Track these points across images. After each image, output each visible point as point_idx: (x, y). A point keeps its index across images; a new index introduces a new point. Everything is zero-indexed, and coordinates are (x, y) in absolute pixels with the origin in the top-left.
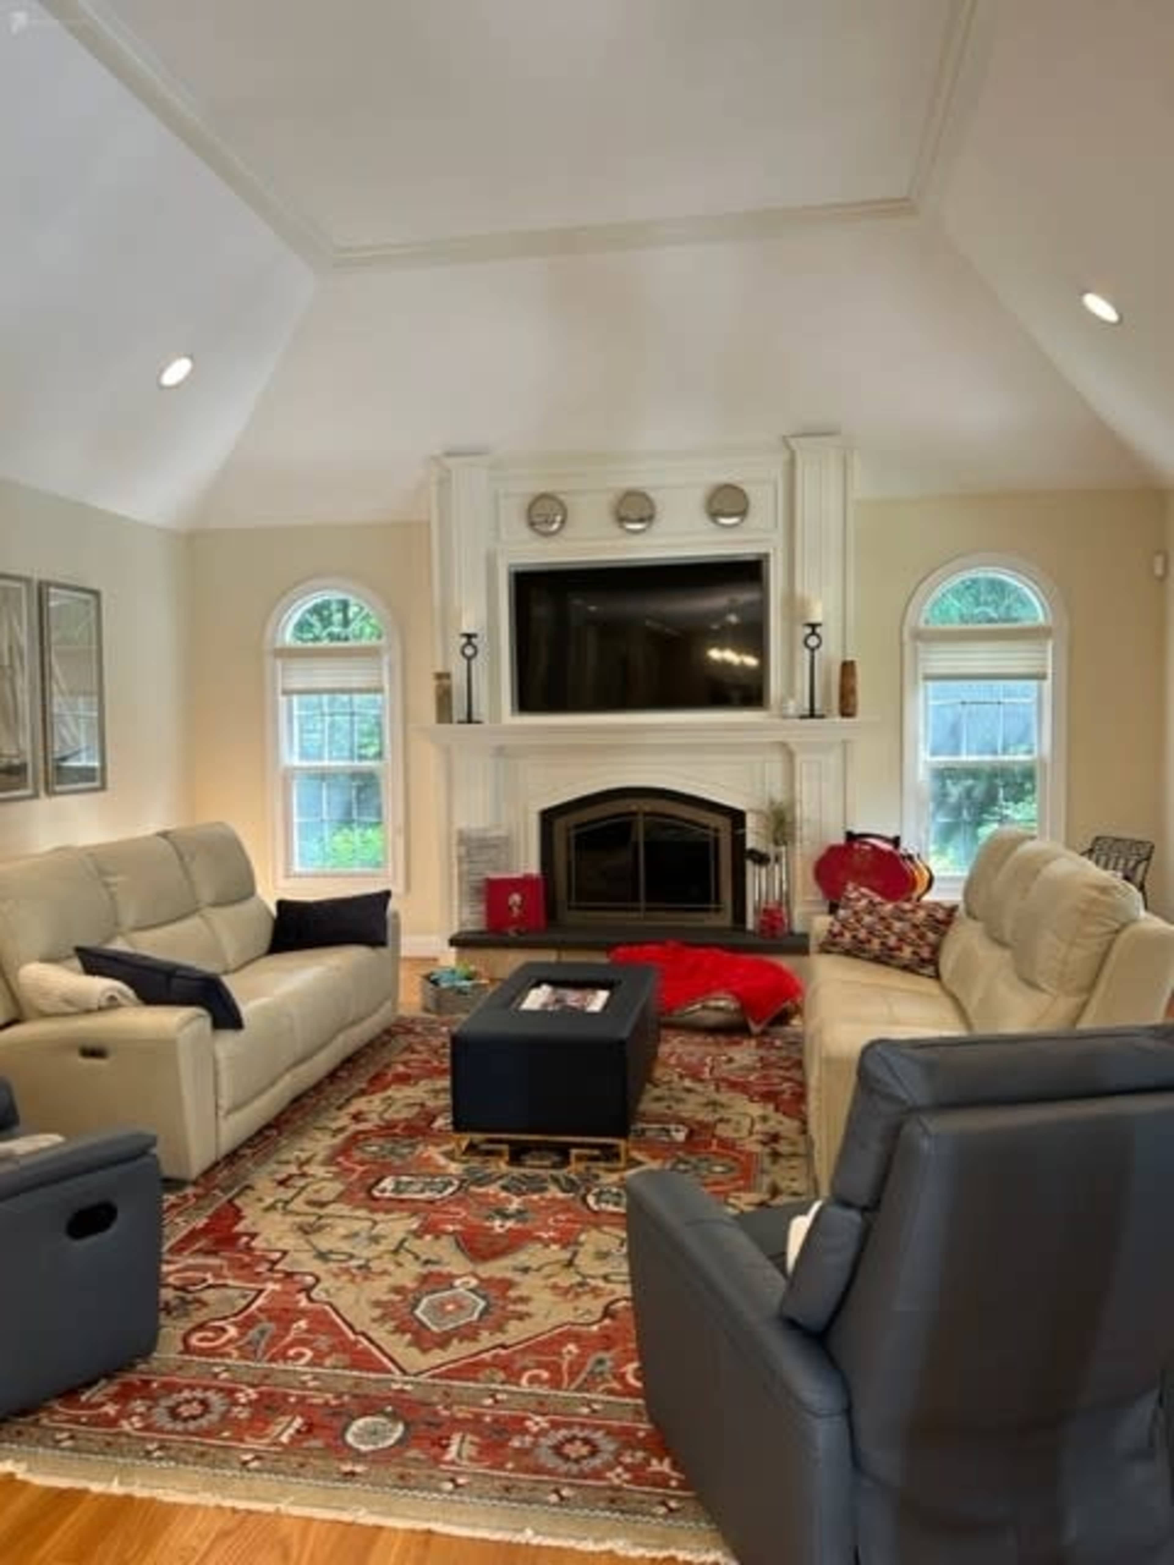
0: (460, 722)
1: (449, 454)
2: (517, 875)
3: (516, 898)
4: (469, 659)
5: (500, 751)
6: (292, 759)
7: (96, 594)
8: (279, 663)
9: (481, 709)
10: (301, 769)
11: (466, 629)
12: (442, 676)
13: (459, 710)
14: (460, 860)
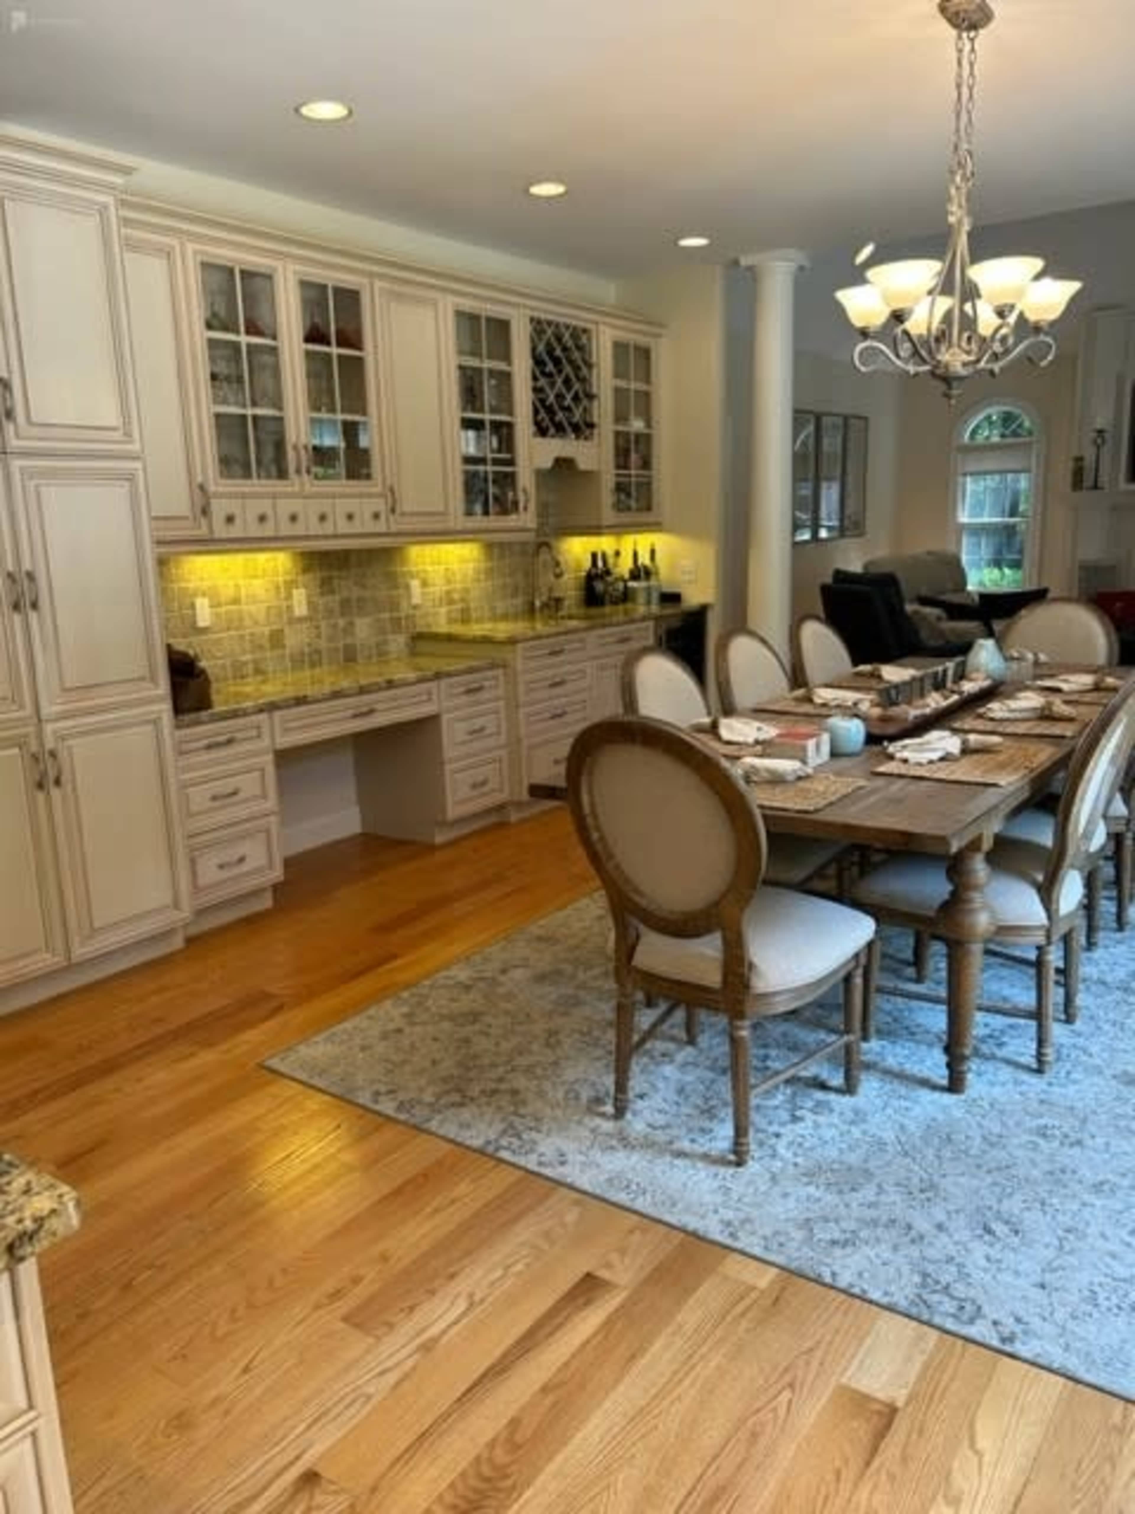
0: (1088, 489)
1: (1100, 309)
2: (1118, 590)
3: (1118, 605)
4: (1098, 447)
5: (1114, 508)
6: (964, 518)
7: (866, 419)
8: (960, 456)
9: (1104, 479)
10: (969, 524)
11: (1099, 427)
12: (1079, 459)
13: (1088, 481)
14: (1080, 580)
